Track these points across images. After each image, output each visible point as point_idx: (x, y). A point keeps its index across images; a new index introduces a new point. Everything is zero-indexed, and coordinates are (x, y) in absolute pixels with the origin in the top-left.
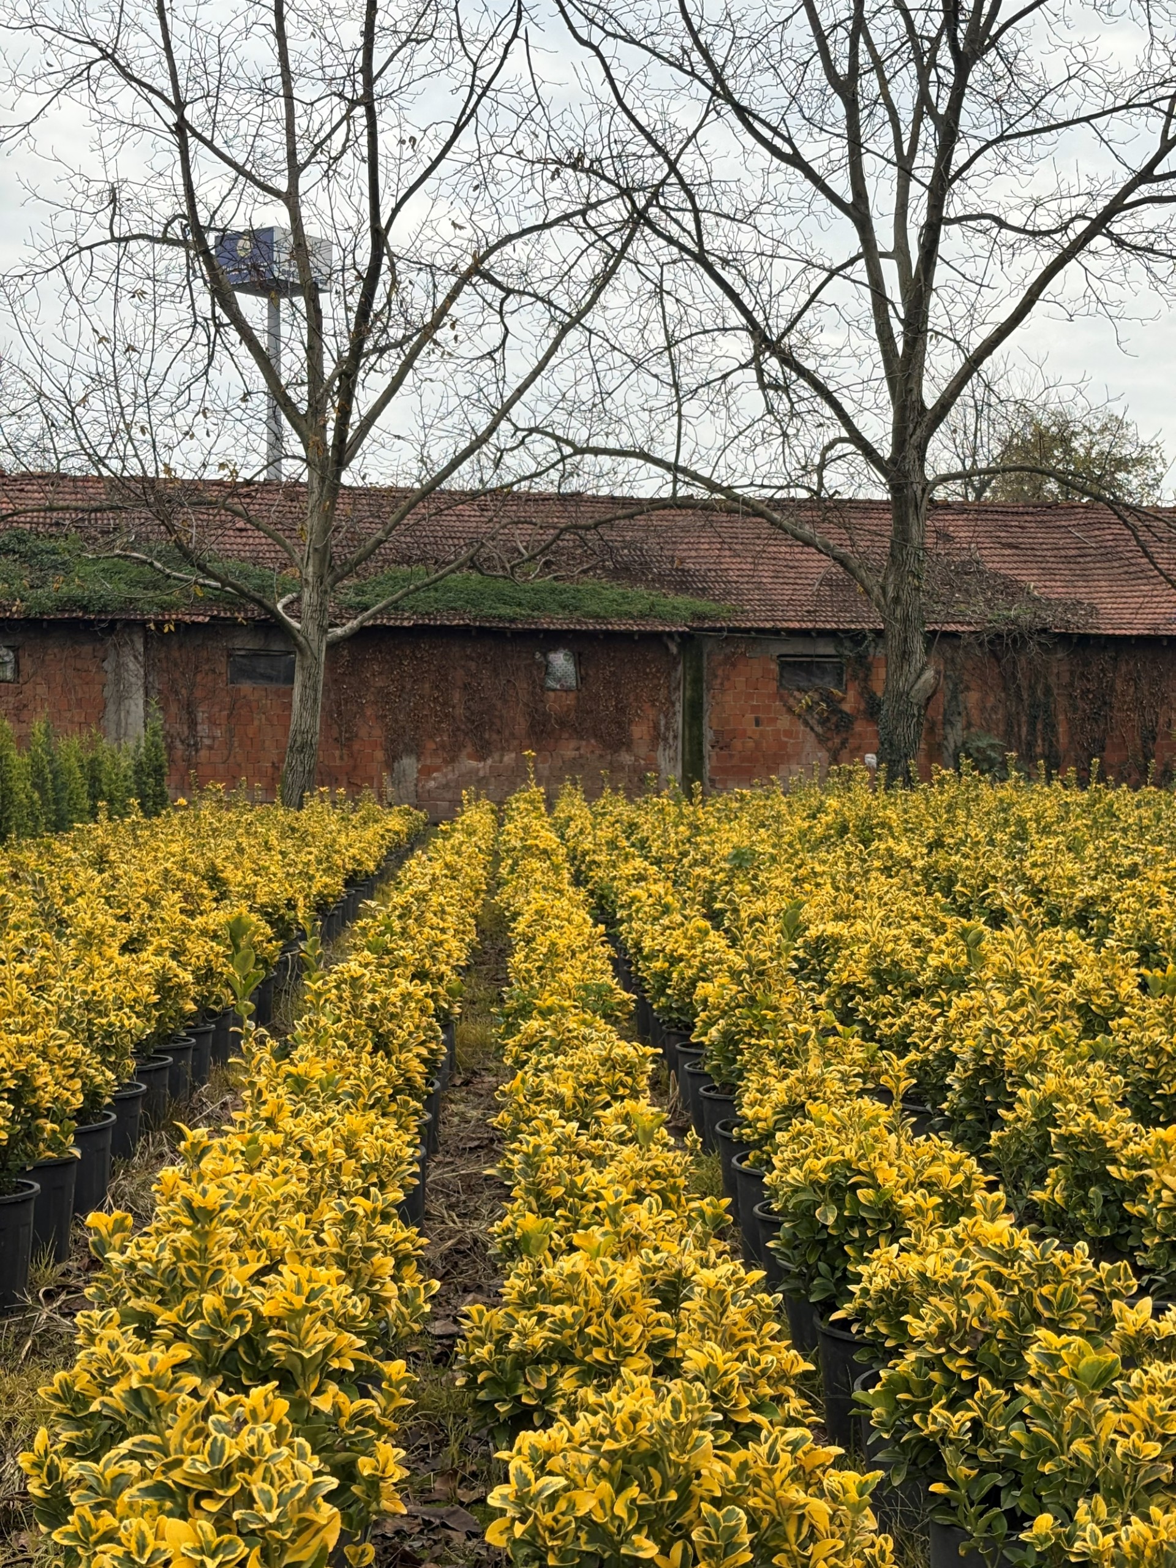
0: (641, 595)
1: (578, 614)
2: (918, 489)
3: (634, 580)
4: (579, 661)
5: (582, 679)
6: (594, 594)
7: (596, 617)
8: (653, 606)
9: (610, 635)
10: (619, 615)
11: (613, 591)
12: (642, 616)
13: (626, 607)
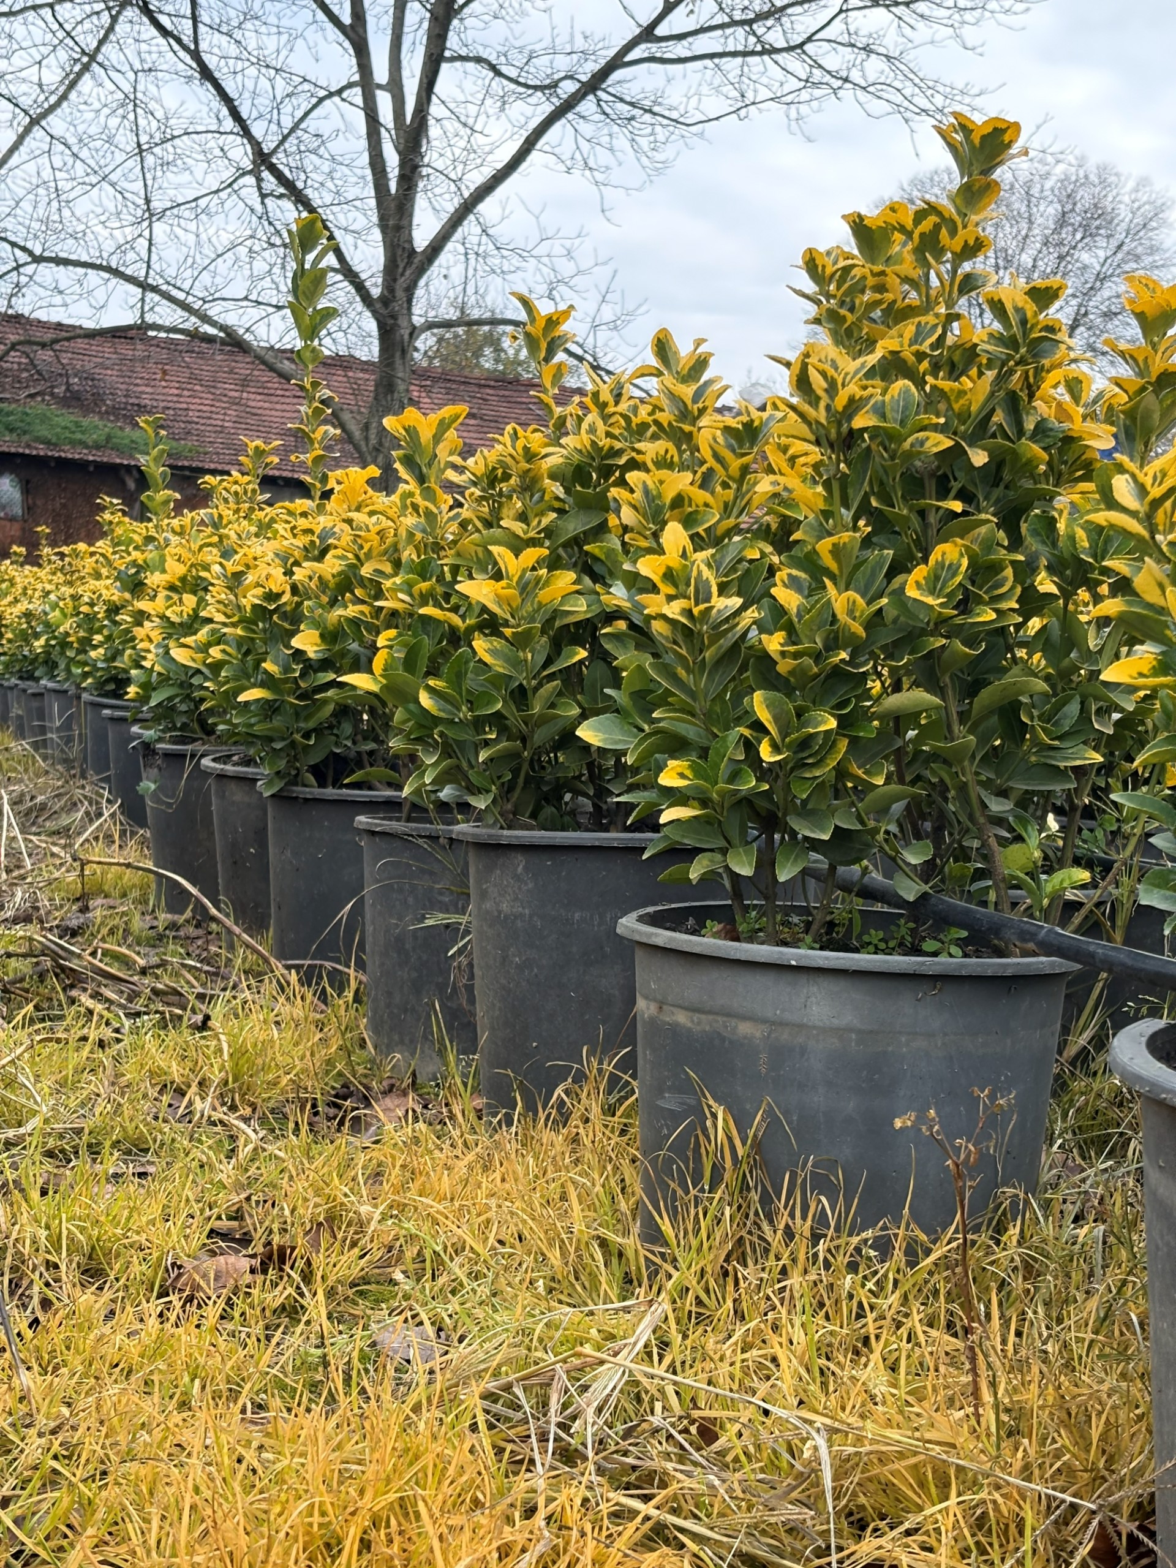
0: (96, 427)
1: (26, 438)
2: (405, 333)
3: (86, 410)
4: (27, 489)
5: (29, 509)
6: (44, 419)
7: (48, 443)
8: (109, 438)
9: (64, 464)
10: (73, 443)
11: (65, 418)
12: (97, 447)
13: (78, 436)
